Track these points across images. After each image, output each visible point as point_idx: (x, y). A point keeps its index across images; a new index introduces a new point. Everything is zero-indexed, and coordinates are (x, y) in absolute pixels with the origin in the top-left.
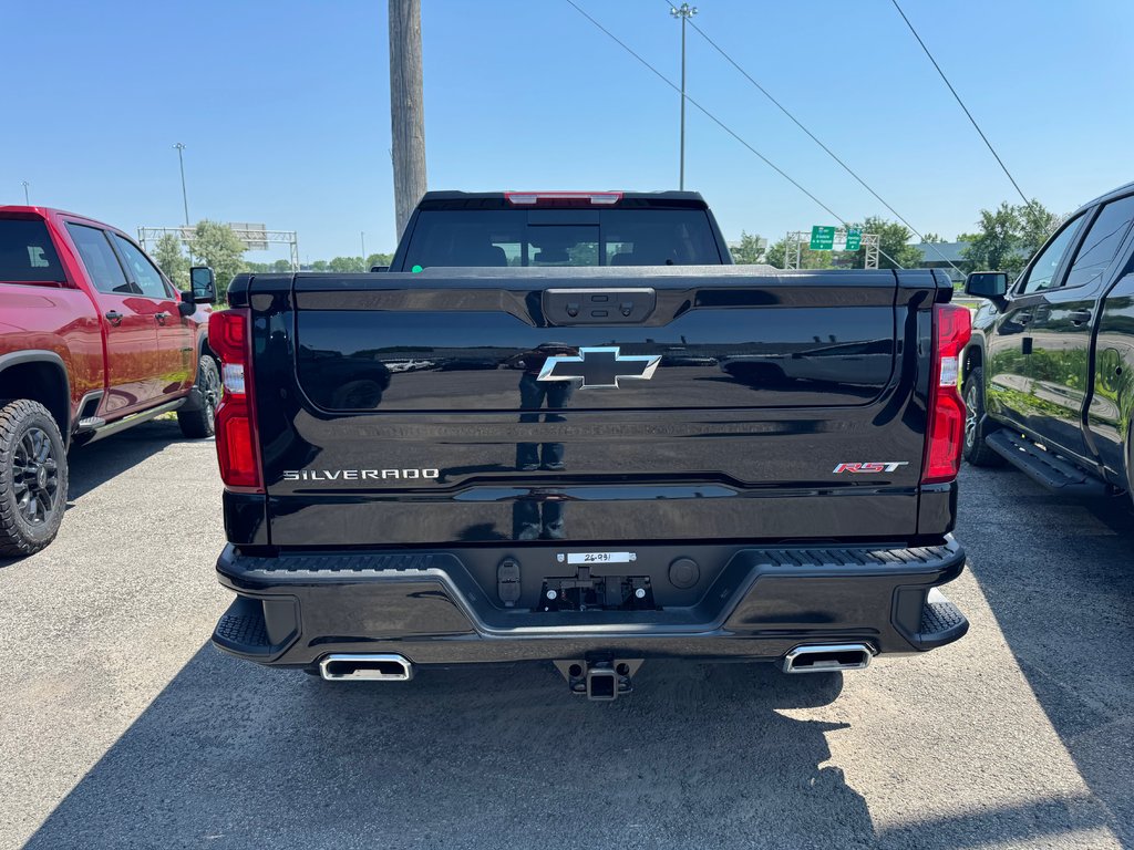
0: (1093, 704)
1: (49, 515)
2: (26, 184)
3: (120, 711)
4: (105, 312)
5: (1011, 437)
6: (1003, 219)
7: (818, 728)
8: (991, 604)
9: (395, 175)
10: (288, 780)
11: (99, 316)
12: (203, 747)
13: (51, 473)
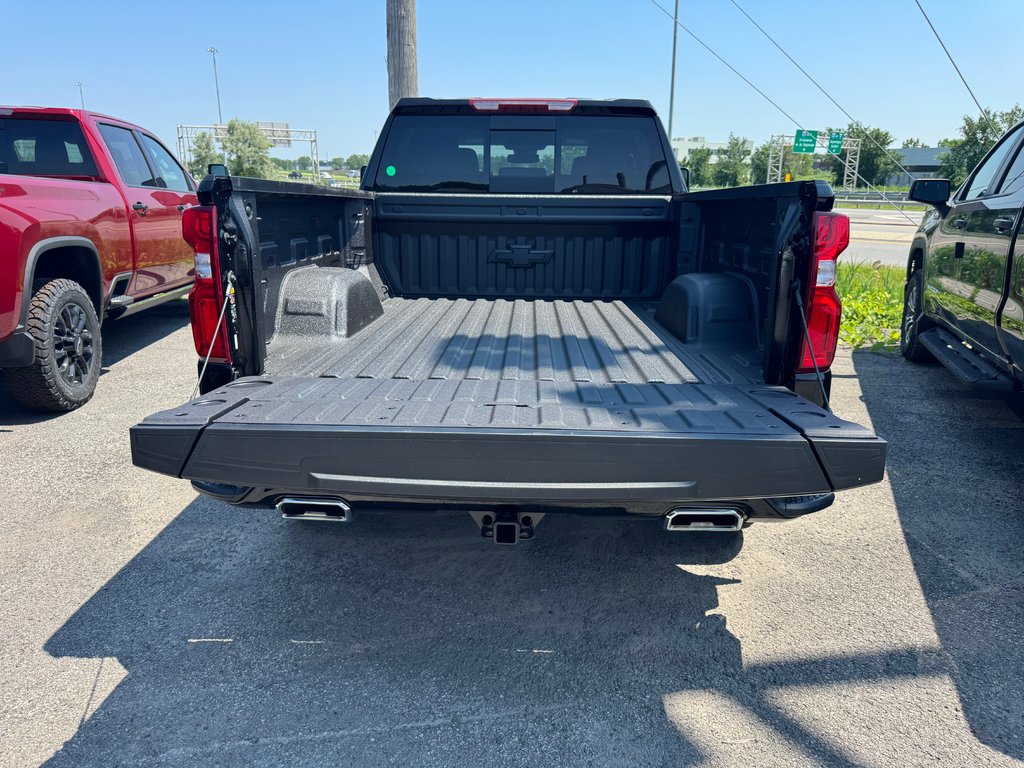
0: (964, 574)
1: (86, 378)
2: (80, 85)
3: (133, 540)
4: (132, 203)
5: (942, 335)
6: (984, 126)
7: (712, 582)
8: (892, 485)
9: (390, 80)
10: (261, 601)
11: (127, 207)
12: (195, 571)
13: (87, 342)
